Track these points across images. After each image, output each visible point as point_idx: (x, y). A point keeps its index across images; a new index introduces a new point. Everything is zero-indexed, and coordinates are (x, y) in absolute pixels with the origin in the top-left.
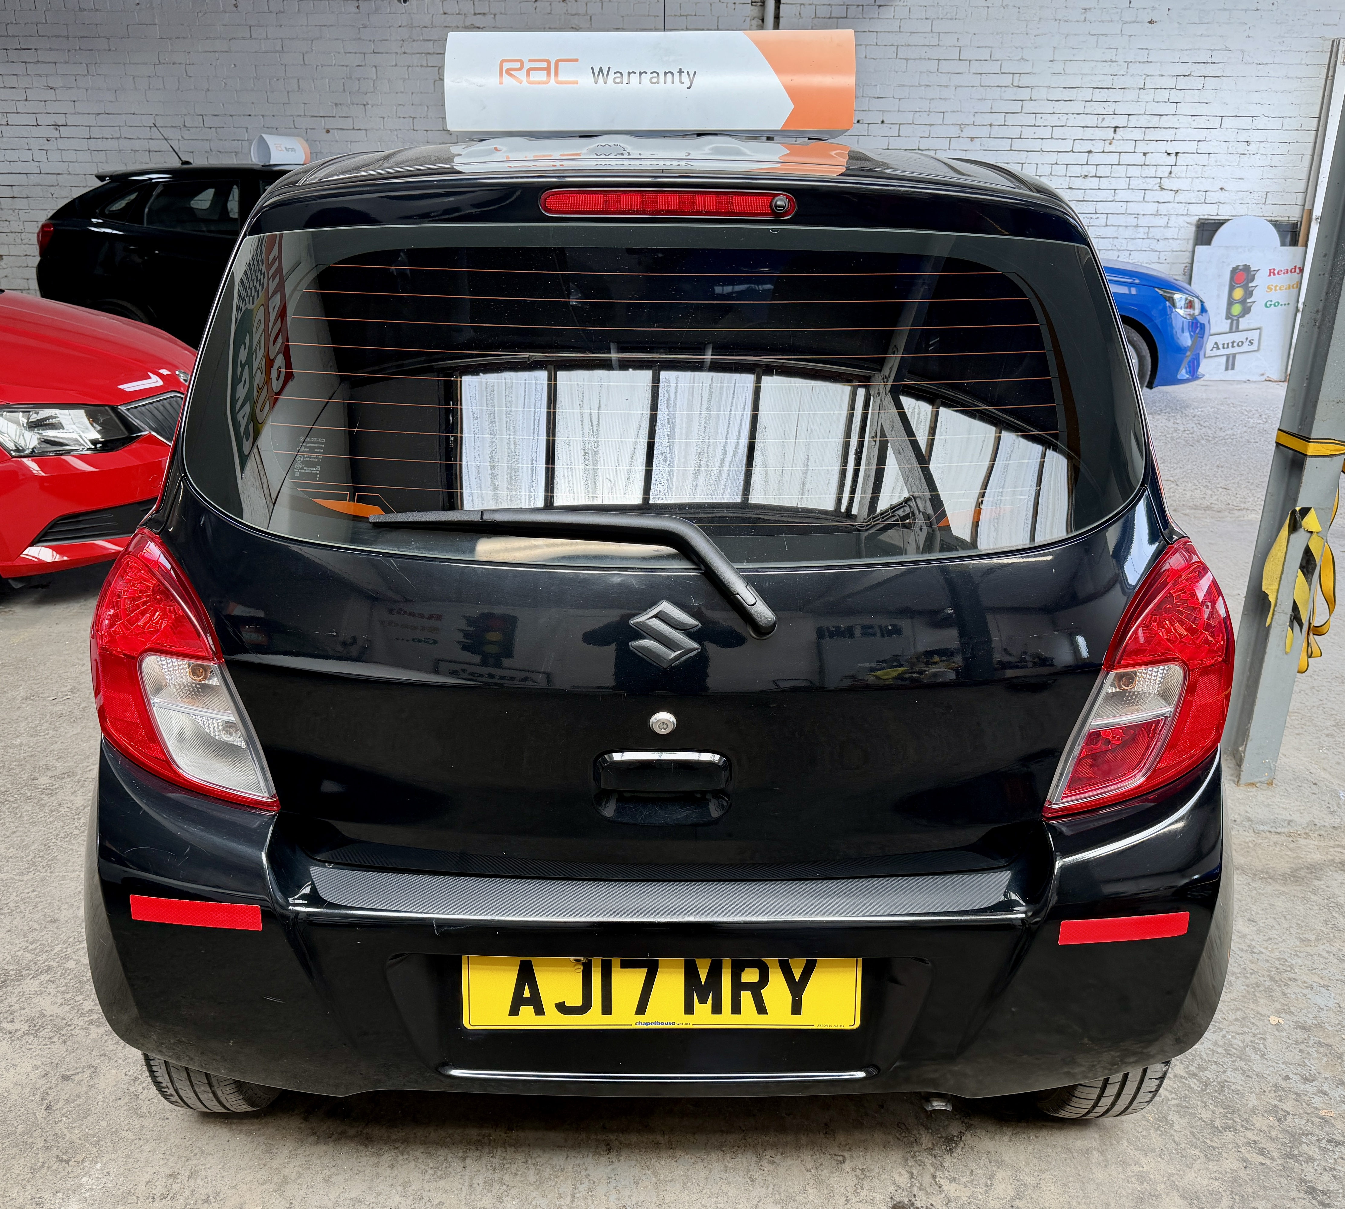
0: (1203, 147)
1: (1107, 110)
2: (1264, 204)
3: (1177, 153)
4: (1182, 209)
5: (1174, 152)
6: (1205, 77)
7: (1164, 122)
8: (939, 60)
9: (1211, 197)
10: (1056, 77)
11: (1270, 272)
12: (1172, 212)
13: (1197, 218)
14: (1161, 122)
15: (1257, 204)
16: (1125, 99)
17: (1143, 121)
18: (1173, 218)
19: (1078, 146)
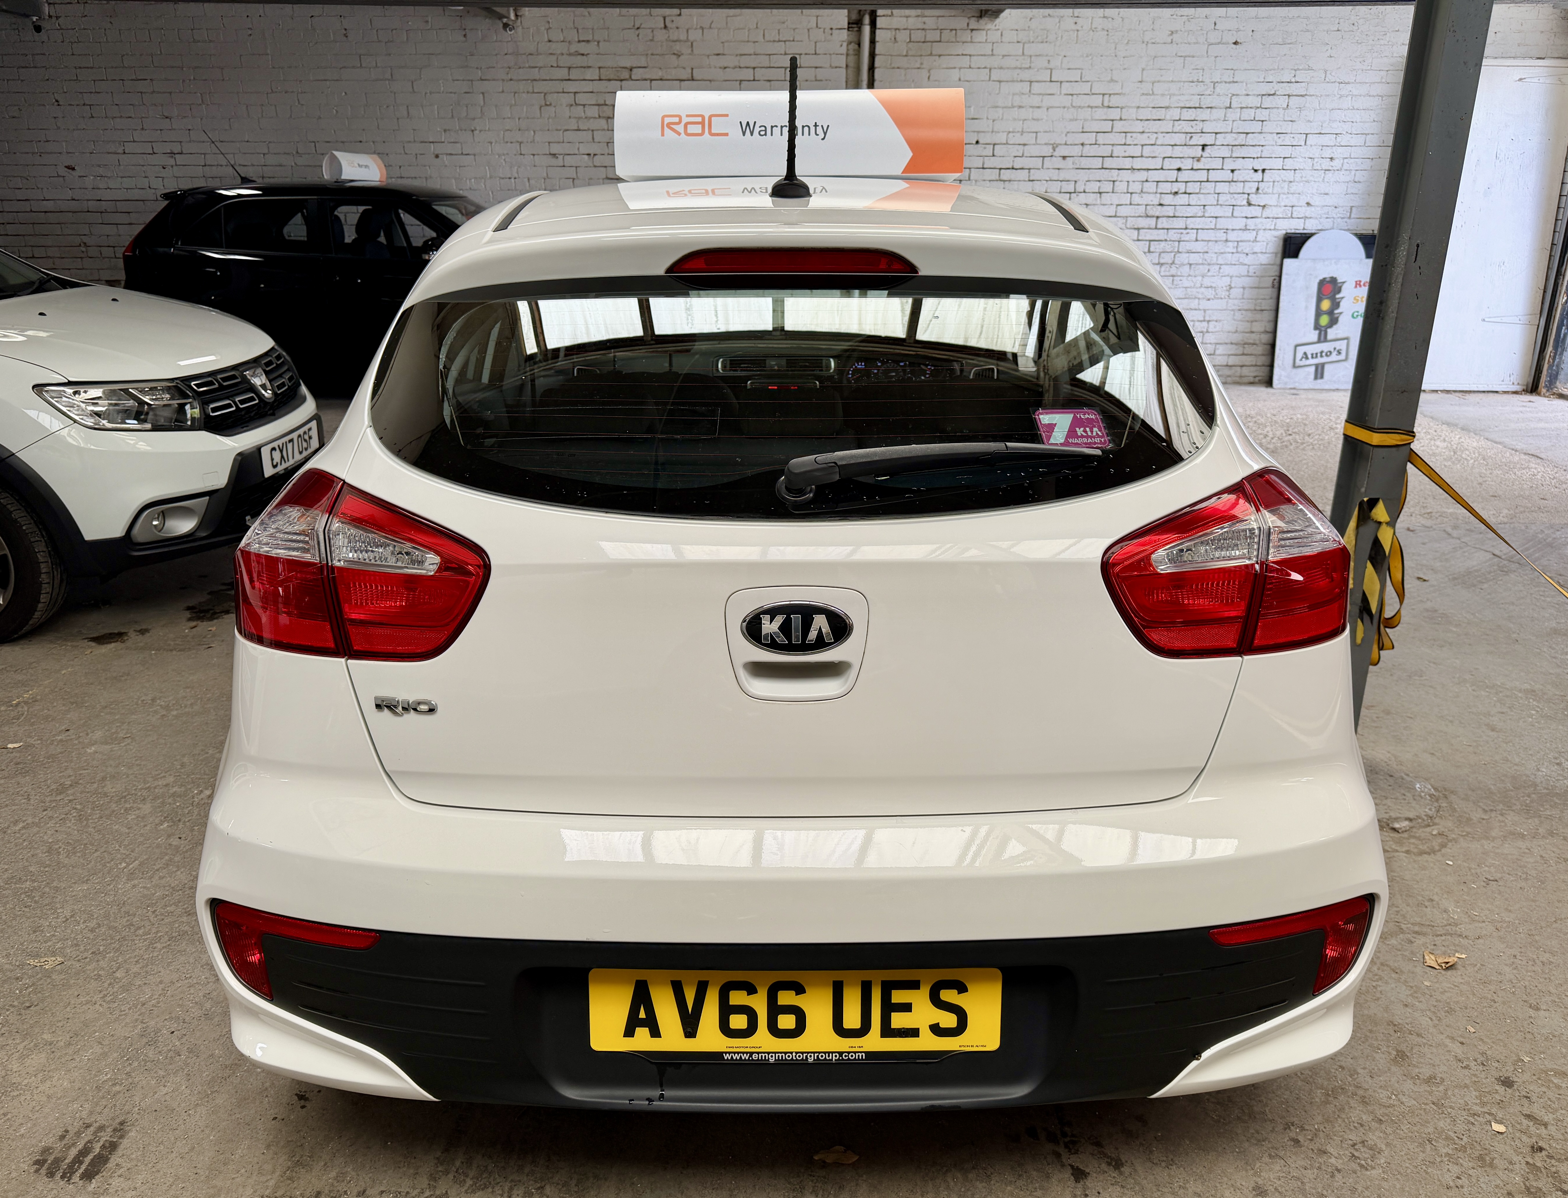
0: (1289, 163)
1: (1195, 128)
2: (1350, 218)
3: (1264, 170)
4: (1269, 224)
5: (1261, 168)
6: (1289, 96)
7: (1251, 140)
8: (1031, 82)
9: (1299, 211)
10: (1144, 97)
11: (1356, 284)
12: (1260, 226)
13: (1284, 232)
14: (1248, 140)
15: (1342, 218)
16: (1212, 118)
17: (1230, 139)
18: (1261, 232)
19: (1167, 164)
